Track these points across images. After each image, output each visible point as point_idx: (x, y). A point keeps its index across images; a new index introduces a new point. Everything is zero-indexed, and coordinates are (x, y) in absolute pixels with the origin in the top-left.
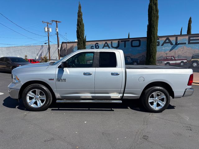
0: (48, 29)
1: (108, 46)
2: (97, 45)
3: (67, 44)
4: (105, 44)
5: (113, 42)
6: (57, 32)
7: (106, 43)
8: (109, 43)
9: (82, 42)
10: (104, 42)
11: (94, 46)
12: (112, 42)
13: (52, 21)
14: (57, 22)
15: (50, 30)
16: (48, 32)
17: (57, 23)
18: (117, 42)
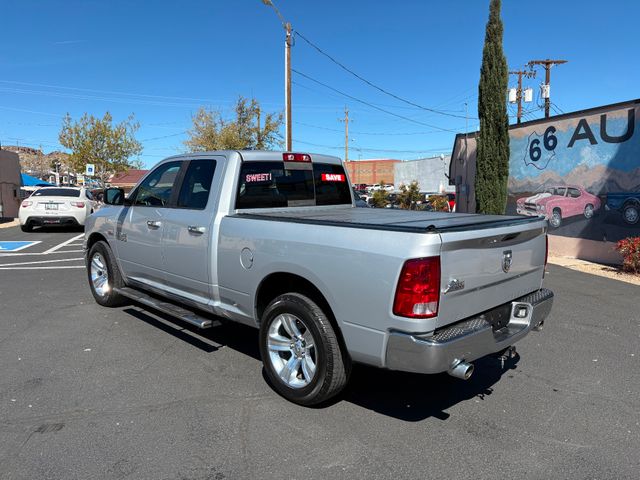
0: (519, 92)
1: (589, 135)
2: (550, 134)
3: (468, 140)
4: (578, 129)
5: (611, 115)
6: (547, 99)
7: (583, 123)
8: (594, 121)
9: (491, 129)
10: (575, 121)
11: (541, 140)
12: (603, 119)
13: (532, 64)
14: (548, 64)
15: (529, 95)
16: (519, 104)
17: (547, 69)
18: (624, 113)
